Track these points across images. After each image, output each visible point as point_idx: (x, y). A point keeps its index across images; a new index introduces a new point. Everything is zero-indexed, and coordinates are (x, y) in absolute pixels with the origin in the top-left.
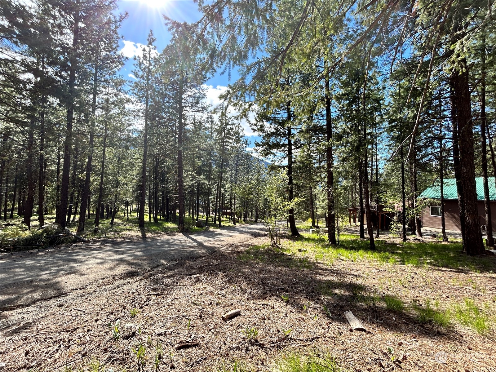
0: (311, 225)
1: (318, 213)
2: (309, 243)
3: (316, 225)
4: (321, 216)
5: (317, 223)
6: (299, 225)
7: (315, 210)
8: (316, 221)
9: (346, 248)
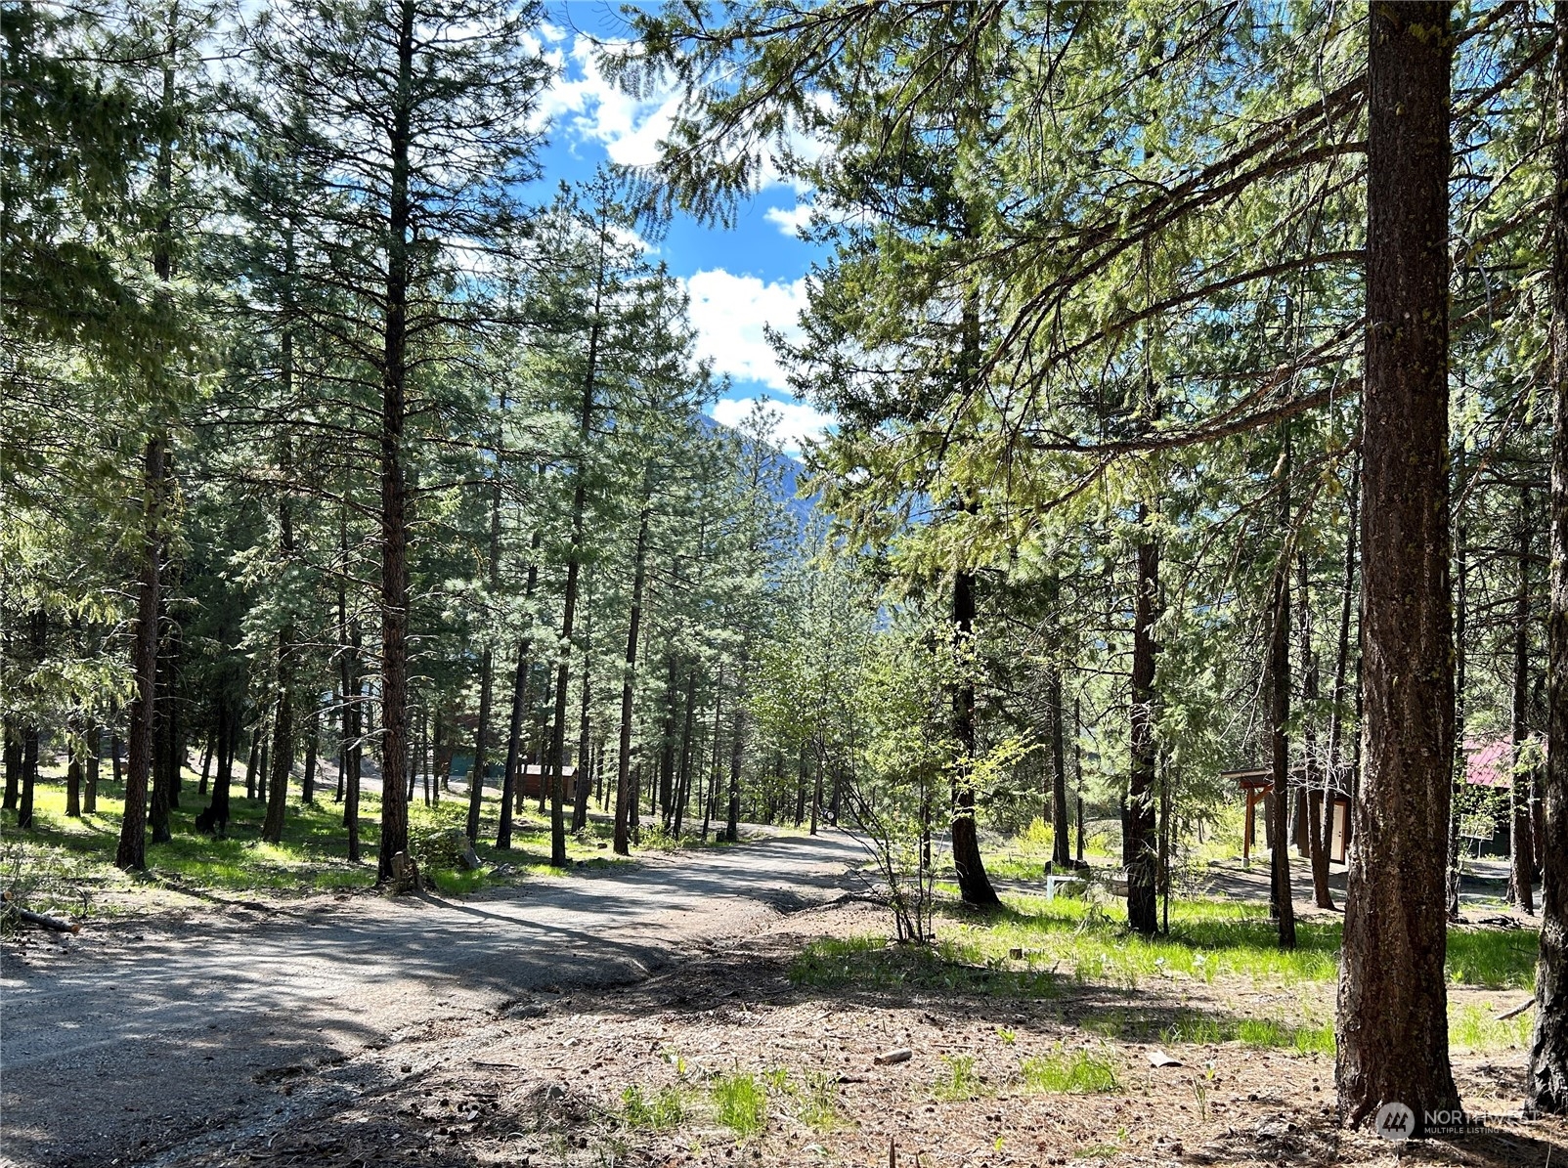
0: (1047, 855)
1: (1088, 798)
2: (1046, 930)
3: (1073, 855)
4: (1101, 812)
5: (1081, 845)
6: (994, 857)
7: (1073, 785)
8: (1073, 833)
9: (1191, 945)
